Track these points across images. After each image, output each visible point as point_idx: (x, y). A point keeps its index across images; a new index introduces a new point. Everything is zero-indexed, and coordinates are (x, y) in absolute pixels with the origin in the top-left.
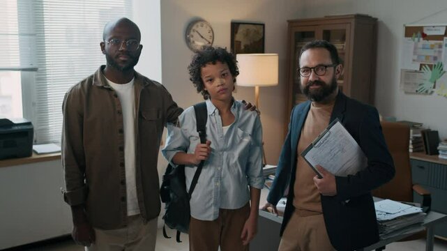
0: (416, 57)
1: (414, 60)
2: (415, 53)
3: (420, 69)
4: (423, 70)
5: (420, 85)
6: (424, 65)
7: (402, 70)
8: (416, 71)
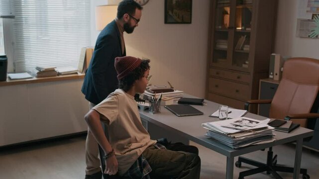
0: (309, 9)
1: (307, 11)
2: (308, 6)
3: (312, 19)
4: (314, 19)
5: (312, 31)
6: (316, 15)
7: (298, 19)
8: (309, 20)
